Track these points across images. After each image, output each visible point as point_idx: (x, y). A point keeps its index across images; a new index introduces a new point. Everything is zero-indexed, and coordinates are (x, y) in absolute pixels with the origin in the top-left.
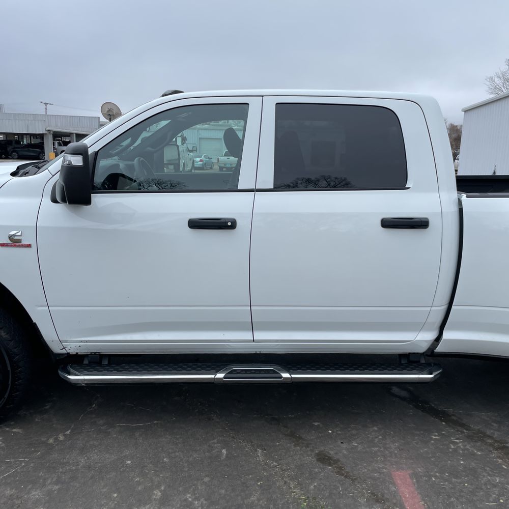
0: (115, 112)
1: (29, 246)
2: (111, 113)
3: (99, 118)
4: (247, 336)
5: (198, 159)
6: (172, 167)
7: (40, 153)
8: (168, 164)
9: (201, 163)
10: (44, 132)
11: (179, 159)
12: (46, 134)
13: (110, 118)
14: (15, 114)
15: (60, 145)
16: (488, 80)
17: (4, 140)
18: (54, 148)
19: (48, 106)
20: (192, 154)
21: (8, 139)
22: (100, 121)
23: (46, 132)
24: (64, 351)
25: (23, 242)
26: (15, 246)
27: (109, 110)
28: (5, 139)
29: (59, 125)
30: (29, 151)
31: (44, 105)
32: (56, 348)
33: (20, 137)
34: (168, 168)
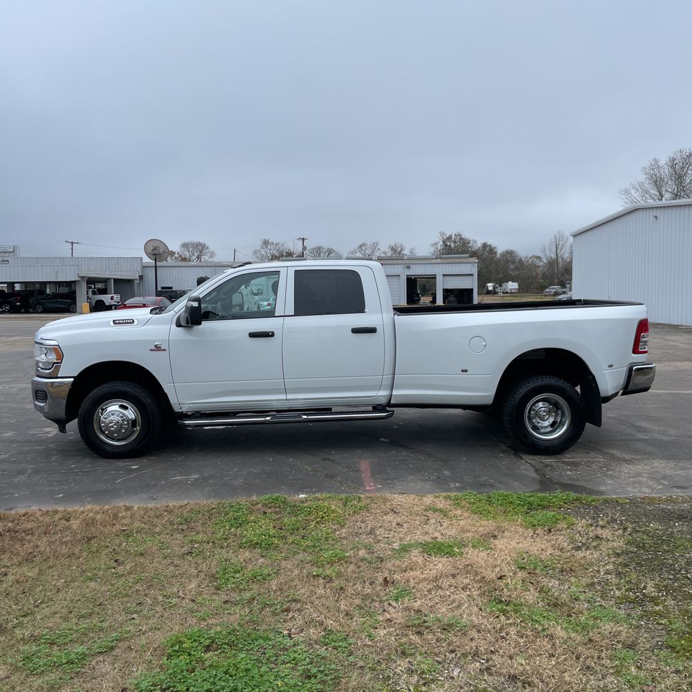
0: (161, 251)
1: (165, 350)
2: (156, 252)
3: (141, 258)
4: (283, 397)
5: (265, 303)
6: (238, 308)
7: (70, 304)
8: (236, 306)
9: (269, 307)
10: (77, 278)
11: (243, 303)
12: (79, 281)
13: (156, 259)
14: (37, 259)
15: (94, 293)
16: (623, 193)
17: (24, 291)
18: (88, 298)
19: (74, 245)
20: (257, 297)
21: (28, 289)
22: (144, 261)
23: (79, 279)
24: (181, 410)
25: (162, 348)
26: (158, 350)
27: (155, 249)
28: (24, 289)
29: (92, 269)
30: (57, 302)
31: (70, 245)
32: (177, 409)
33: (43, 286)
34: (235, 309)
